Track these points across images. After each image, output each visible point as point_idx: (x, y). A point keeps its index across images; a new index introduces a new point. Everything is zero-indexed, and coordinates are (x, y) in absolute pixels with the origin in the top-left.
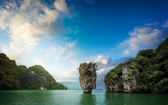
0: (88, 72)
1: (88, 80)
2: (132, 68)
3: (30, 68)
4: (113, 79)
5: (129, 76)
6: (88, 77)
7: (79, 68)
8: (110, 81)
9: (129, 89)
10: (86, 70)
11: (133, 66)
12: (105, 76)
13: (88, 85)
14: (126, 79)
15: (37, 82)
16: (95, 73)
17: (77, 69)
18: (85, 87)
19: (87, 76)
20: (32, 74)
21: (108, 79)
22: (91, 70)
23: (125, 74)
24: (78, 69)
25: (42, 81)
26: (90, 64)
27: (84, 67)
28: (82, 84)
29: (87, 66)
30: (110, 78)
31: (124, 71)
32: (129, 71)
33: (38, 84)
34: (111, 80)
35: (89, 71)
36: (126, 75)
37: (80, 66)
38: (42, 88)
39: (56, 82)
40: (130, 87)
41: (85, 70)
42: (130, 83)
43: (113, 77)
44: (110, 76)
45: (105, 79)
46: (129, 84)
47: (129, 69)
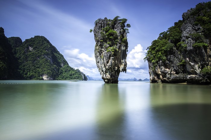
0: (109, 35)
1: (110, 52)
2: (203, 22)
3: (27, 40)
4: (164, 53)
5: (196, 41)
6: (110, 46)
7: (93, 30)
8: (158, 58)
9: (198, 71)
10: (106, 32)
11: (205, 18)
12: (148, 48)
13: (109, 62)
14: (189, 48)
15: (37, 66)
16: (125, 38)
17: (91, 31)
18: (105, 66)
19: (109, 44)
20: (30, 51)
21: (154, 54)
22: (117, 31)
23: (187, 38)
24: (93, 32)
25: (45, 63)
26: (116, 20)
27: (102, 27)
28: (99, 62)
29: (109, 25)
30: (158, 51)
31: (186, 30)
32: (196, 31)
33: (38, 69)
34: (159, 54)
35: (111, 34)
36: (189, 39)
37: (96, 24)
38: (45, 77)
39: (68, 66)
40: (199, 68)
41: (104, 32)
42: (199, 57)
43: (163, 48)
44: (158, 46)
45: (149, 53)
46: (197, 59)
47: (197, 25)
